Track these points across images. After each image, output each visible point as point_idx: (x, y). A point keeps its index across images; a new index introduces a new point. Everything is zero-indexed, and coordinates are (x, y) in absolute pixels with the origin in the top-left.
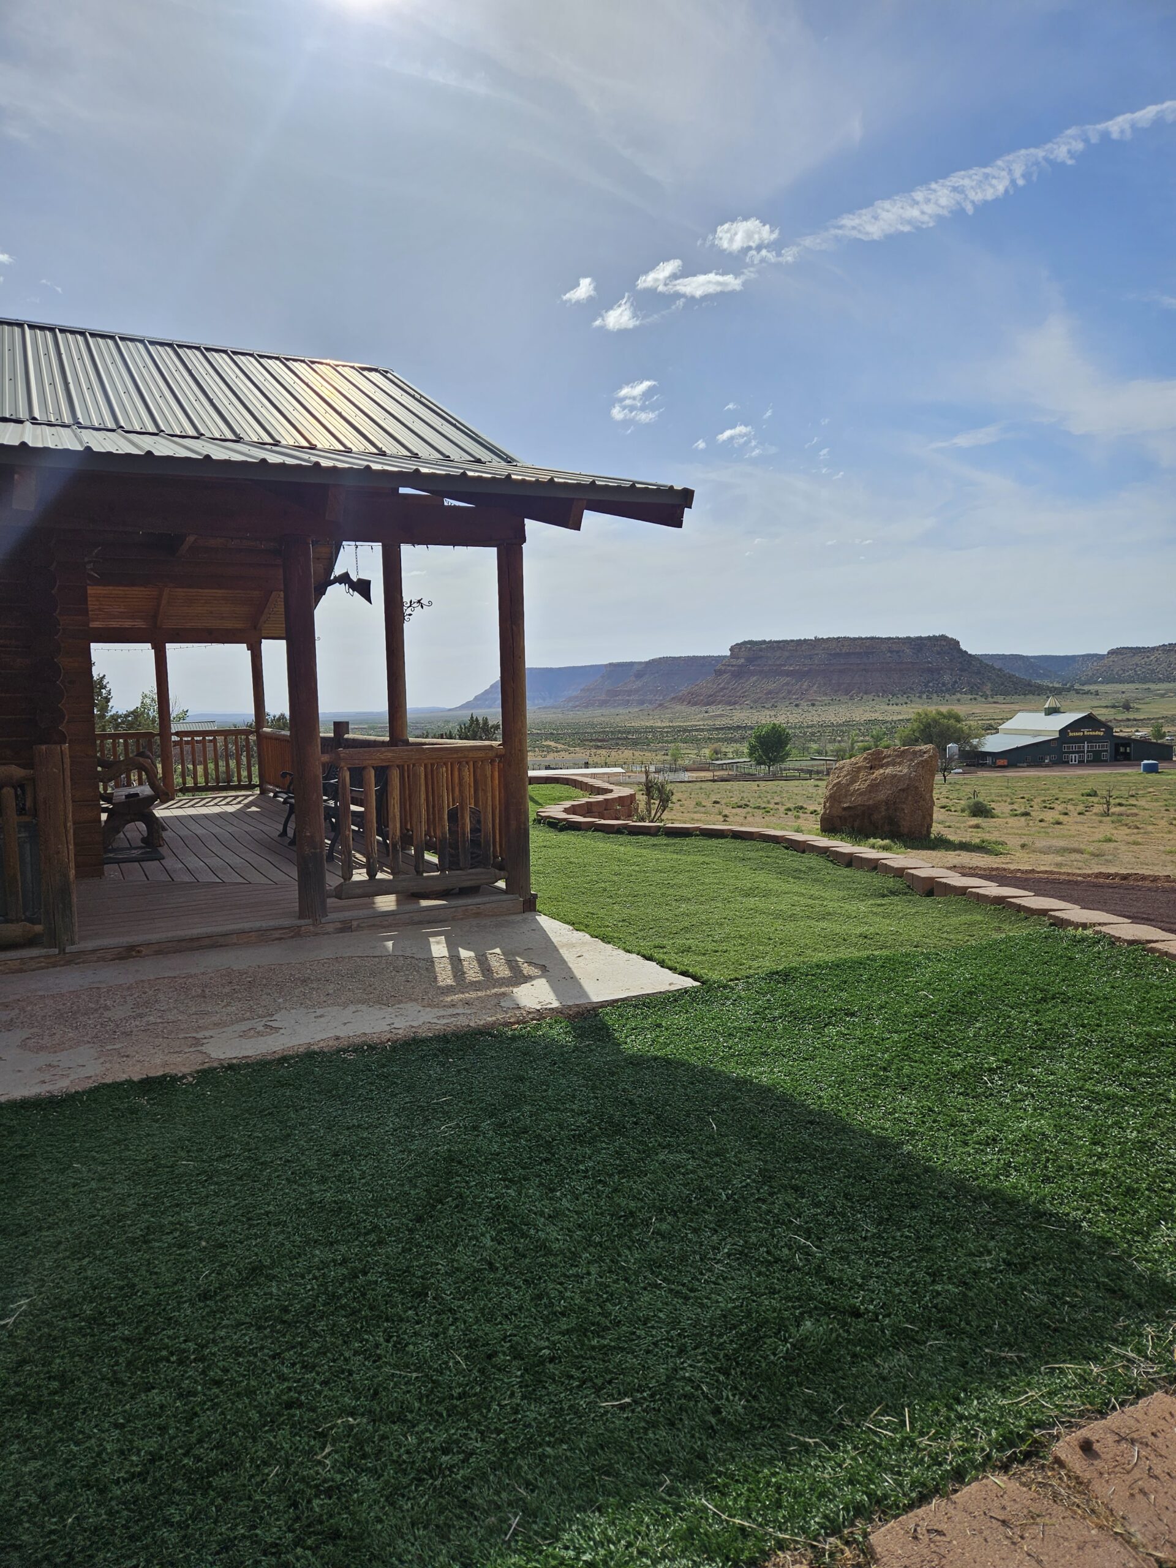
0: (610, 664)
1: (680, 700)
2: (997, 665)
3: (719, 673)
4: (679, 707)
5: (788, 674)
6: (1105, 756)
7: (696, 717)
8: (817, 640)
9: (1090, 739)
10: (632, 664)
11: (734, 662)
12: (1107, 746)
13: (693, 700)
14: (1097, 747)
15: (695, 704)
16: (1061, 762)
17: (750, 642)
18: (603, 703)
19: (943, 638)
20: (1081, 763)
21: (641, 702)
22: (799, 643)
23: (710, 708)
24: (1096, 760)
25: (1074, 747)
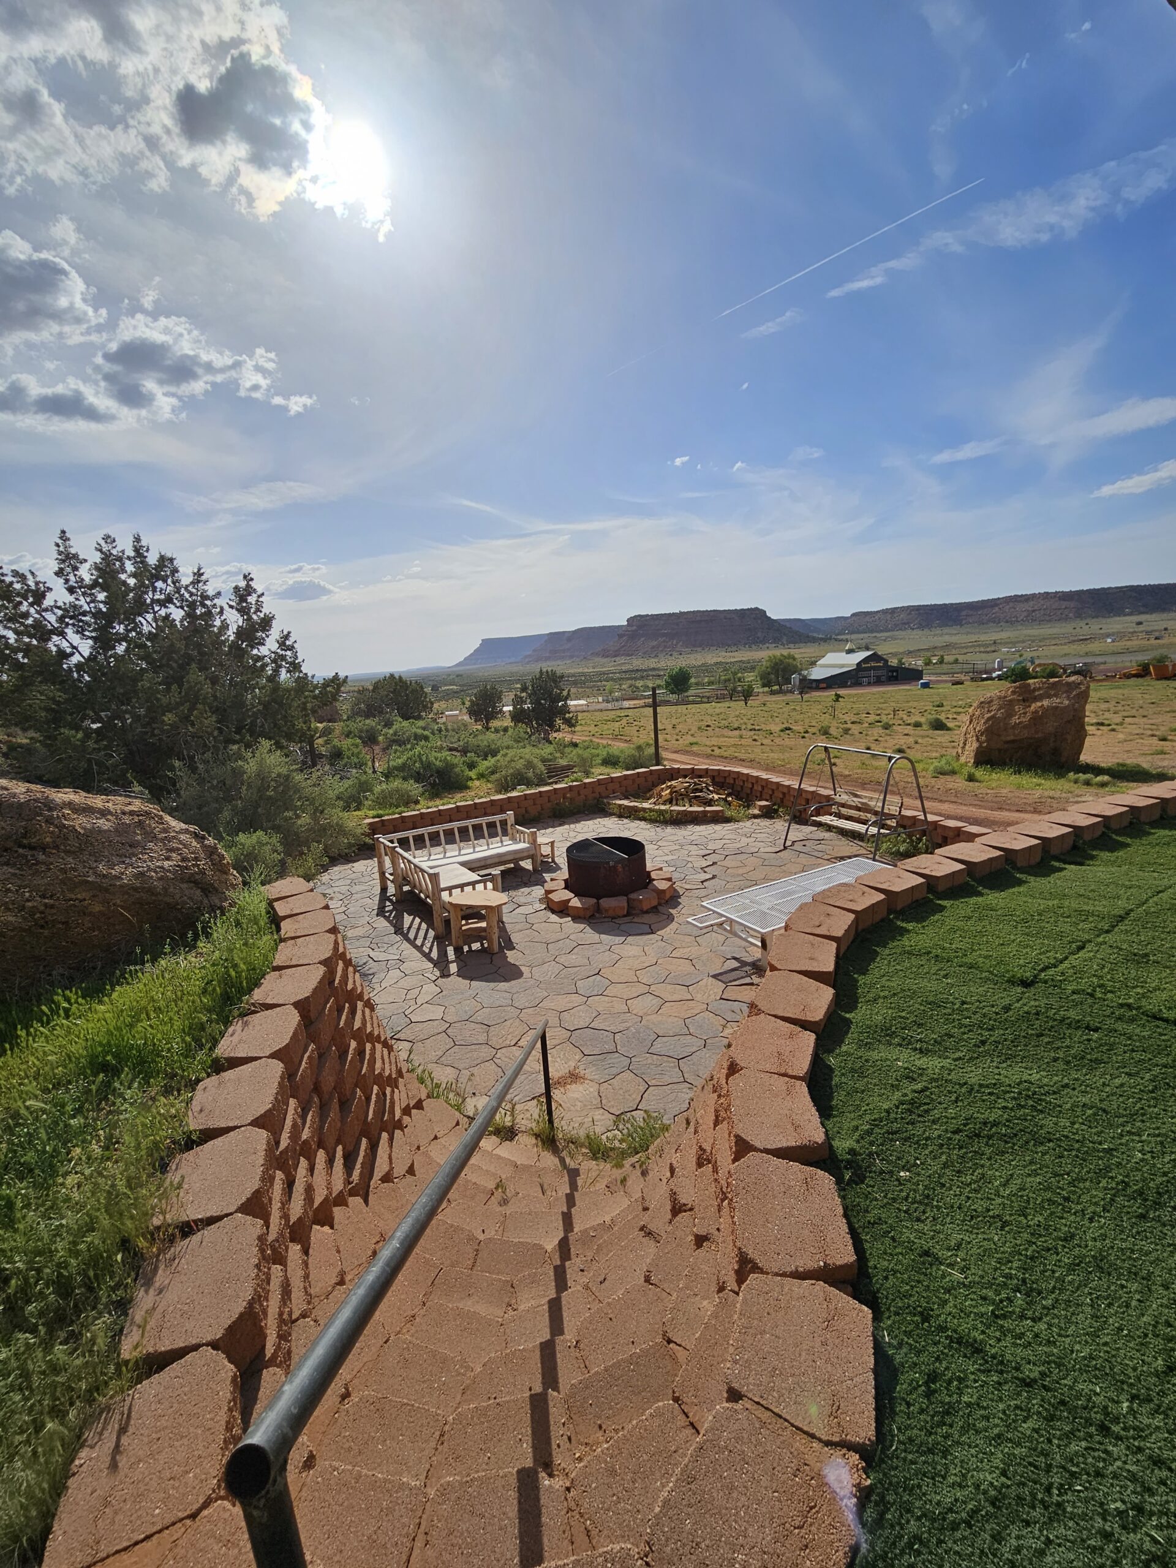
0: (551, 634)
1: (597, 654)
2: (788, 625)
3: (621, 636)
4: (597, 659)
5: (664, 635)
6: (883, 678)
7: (608, 665)
8: (681, 613)
9: (874, 668)
10: (564, 632)
11: (630, 629)
12: (884, 672)
13: (605, 654)
14: (879, 673)
15: (607, 657)
16: (857, 684)
17: (639, 616)
18: (547, 659)
19: (757, 609)
20: (869, 684)
21: (571, 657)
22: (670, 615)
23: (617, 659)
24: (879, 682)
25: (865, 673)
